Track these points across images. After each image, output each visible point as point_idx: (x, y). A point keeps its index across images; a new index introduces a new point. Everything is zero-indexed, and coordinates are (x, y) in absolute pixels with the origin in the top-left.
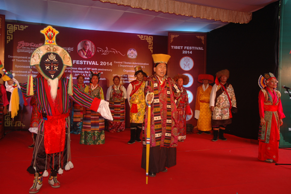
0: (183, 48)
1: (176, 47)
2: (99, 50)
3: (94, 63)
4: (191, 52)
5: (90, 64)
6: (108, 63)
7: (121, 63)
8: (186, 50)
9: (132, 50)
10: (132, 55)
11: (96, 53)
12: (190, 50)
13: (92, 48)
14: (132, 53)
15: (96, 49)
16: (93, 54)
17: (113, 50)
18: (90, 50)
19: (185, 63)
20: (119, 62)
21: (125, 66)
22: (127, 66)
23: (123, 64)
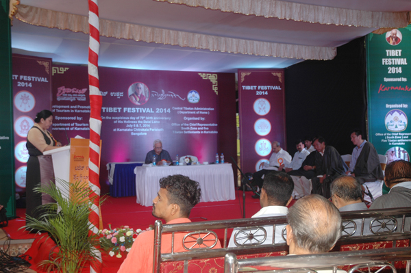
0: (257, 88)
1: (248, 88)
2: (154, 93)
3: (148, 110)
4: (266, 93)
5: (144, 112)
6: (165, 109)
7: (181, 109)
8: (260, 90)
9: (193, 93)
10: (193, 98)
11: (150, 97)
12: (265, 91)
13: (145, 92)
14: (193, 96)
15: (150, 93)
16: (147, 99)
17: (170, 94)
18: (144, 94)
19: (260, 106)
20: (178, 108)
21: (186, 113)
22: (189, 112)
23: (183, 110)
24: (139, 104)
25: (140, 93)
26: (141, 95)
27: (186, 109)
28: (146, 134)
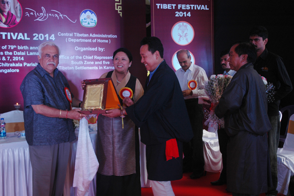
0: (176, 7)
1: (165, 6)
2: (30, 12)
3: (21, 36)
4: (189, 14)
5: (14, 38)
6: (47, 36)
7: (71, 35)
8: (181, 10)
9: (88, 13)
10: (88, 20)
11: (23, 17)
12: (187, 11)
13: (15, 8)
14: (89, 17)
15: (24, 11)
16: (18, 20)
17: (55, 13)
18: (13, 12)
19: (180, 32)
20: (67, 34)
21: (78, 40)
22: (82, 40)
23: (73, 37)
24: (6, 26)
25: (7, 10)
26: (9, 13)
27: (79, 35)
28: (18, 71)
